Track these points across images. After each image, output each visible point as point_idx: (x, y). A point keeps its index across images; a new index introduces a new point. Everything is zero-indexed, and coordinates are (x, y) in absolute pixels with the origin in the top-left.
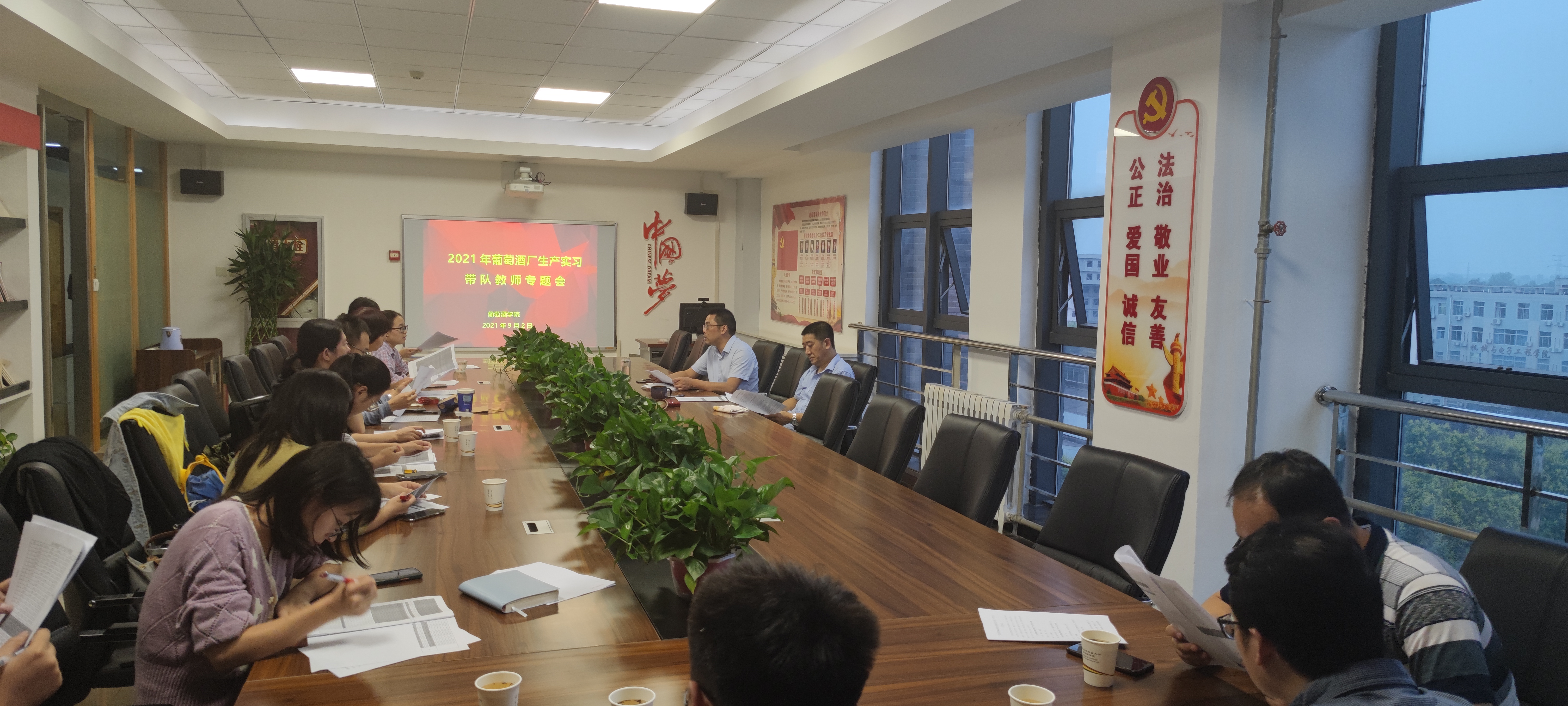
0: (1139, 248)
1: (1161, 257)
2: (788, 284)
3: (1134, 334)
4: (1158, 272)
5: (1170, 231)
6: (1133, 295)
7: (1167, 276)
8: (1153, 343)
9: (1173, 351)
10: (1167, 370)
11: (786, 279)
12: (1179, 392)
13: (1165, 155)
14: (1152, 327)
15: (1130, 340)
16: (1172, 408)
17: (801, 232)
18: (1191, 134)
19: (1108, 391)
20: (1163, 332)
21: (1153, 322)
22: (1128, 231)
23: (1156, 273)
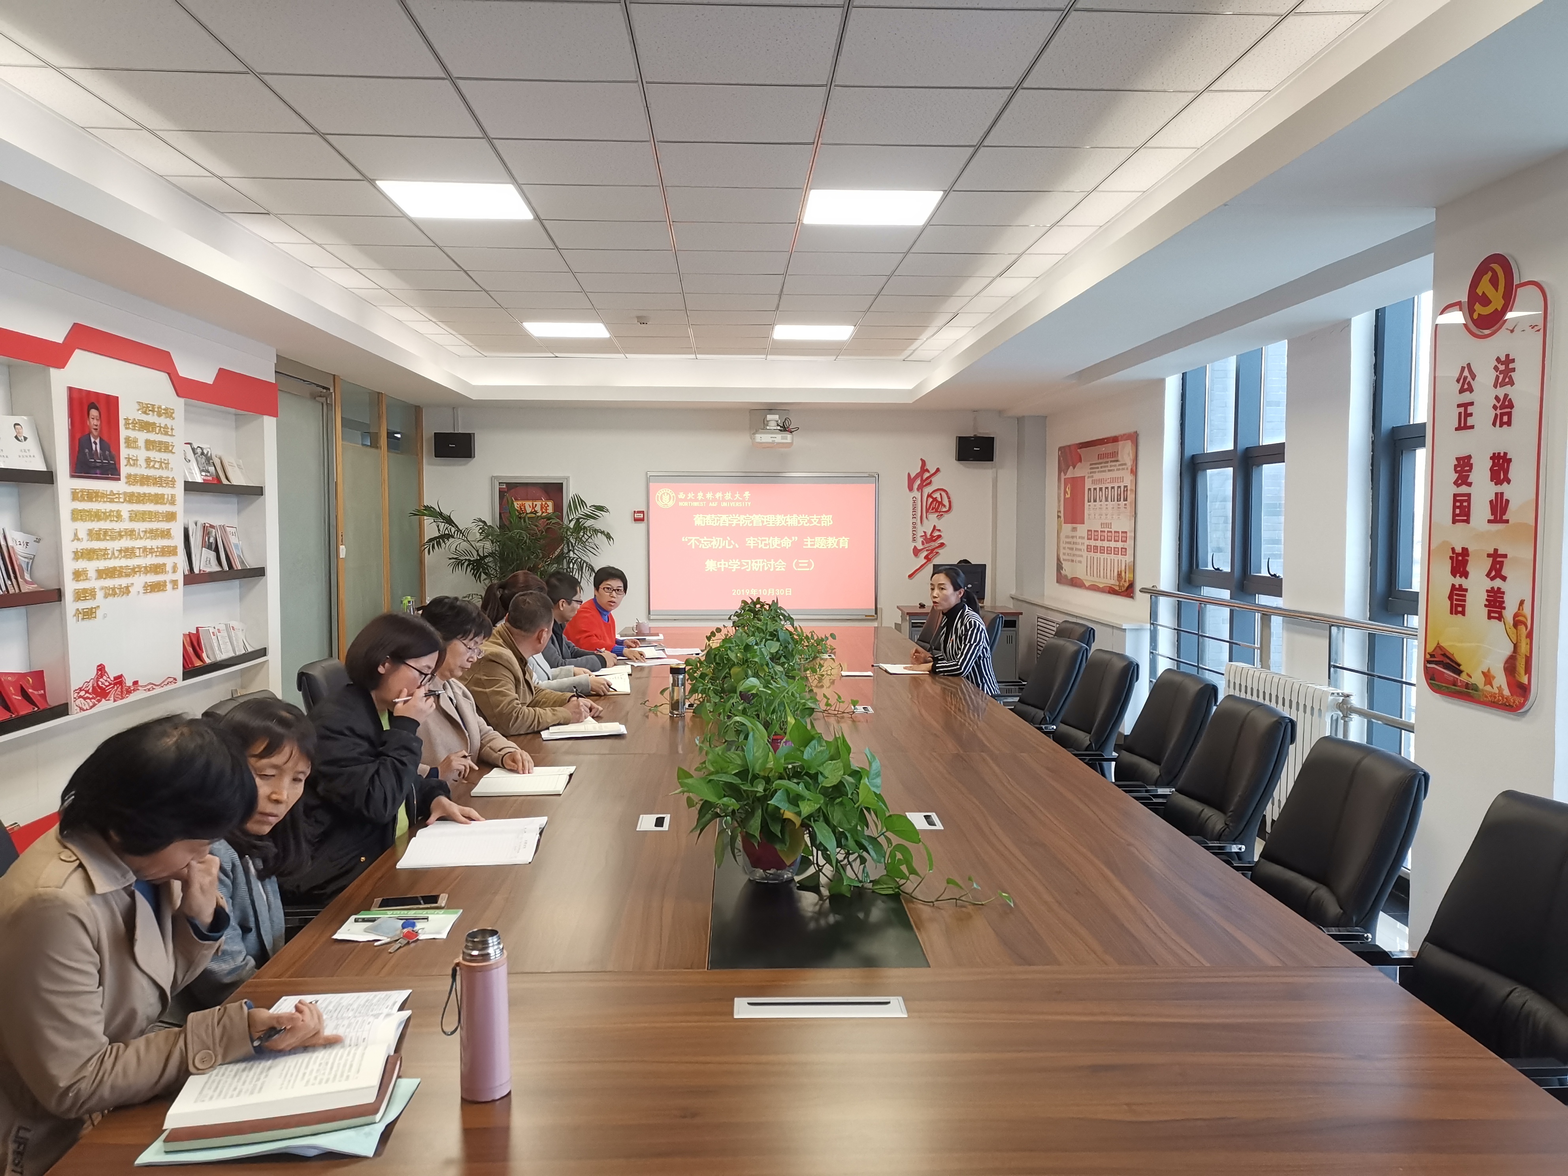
0: (1470, 485)
1: (1499, 496)
2: (1074, 540)
3: (1465, 601)
4: (1496, 517)
5: (1510, 460)
6: (1463, 548)
7: (1507, 521)
8: (1489, 612)
9: (1517, 623)
10: (1508, 650)
11: (1074, 534)
12: (1525, 680)
13: (1503, 359)
14: (1487, 591)
15: (1460, 609)
16: (1514, 702)
17: (1089, 477)
18: (1536, 328)
19: (1431, 677)
20: (1502, 598)
21: (1488, 584)
22: (1456, 463)
23: (1492, 518)
